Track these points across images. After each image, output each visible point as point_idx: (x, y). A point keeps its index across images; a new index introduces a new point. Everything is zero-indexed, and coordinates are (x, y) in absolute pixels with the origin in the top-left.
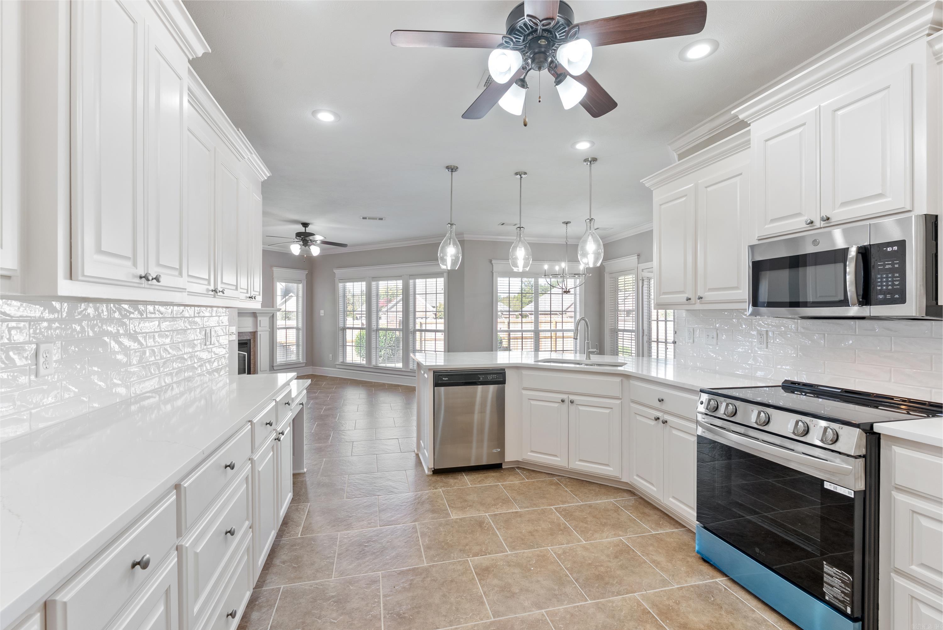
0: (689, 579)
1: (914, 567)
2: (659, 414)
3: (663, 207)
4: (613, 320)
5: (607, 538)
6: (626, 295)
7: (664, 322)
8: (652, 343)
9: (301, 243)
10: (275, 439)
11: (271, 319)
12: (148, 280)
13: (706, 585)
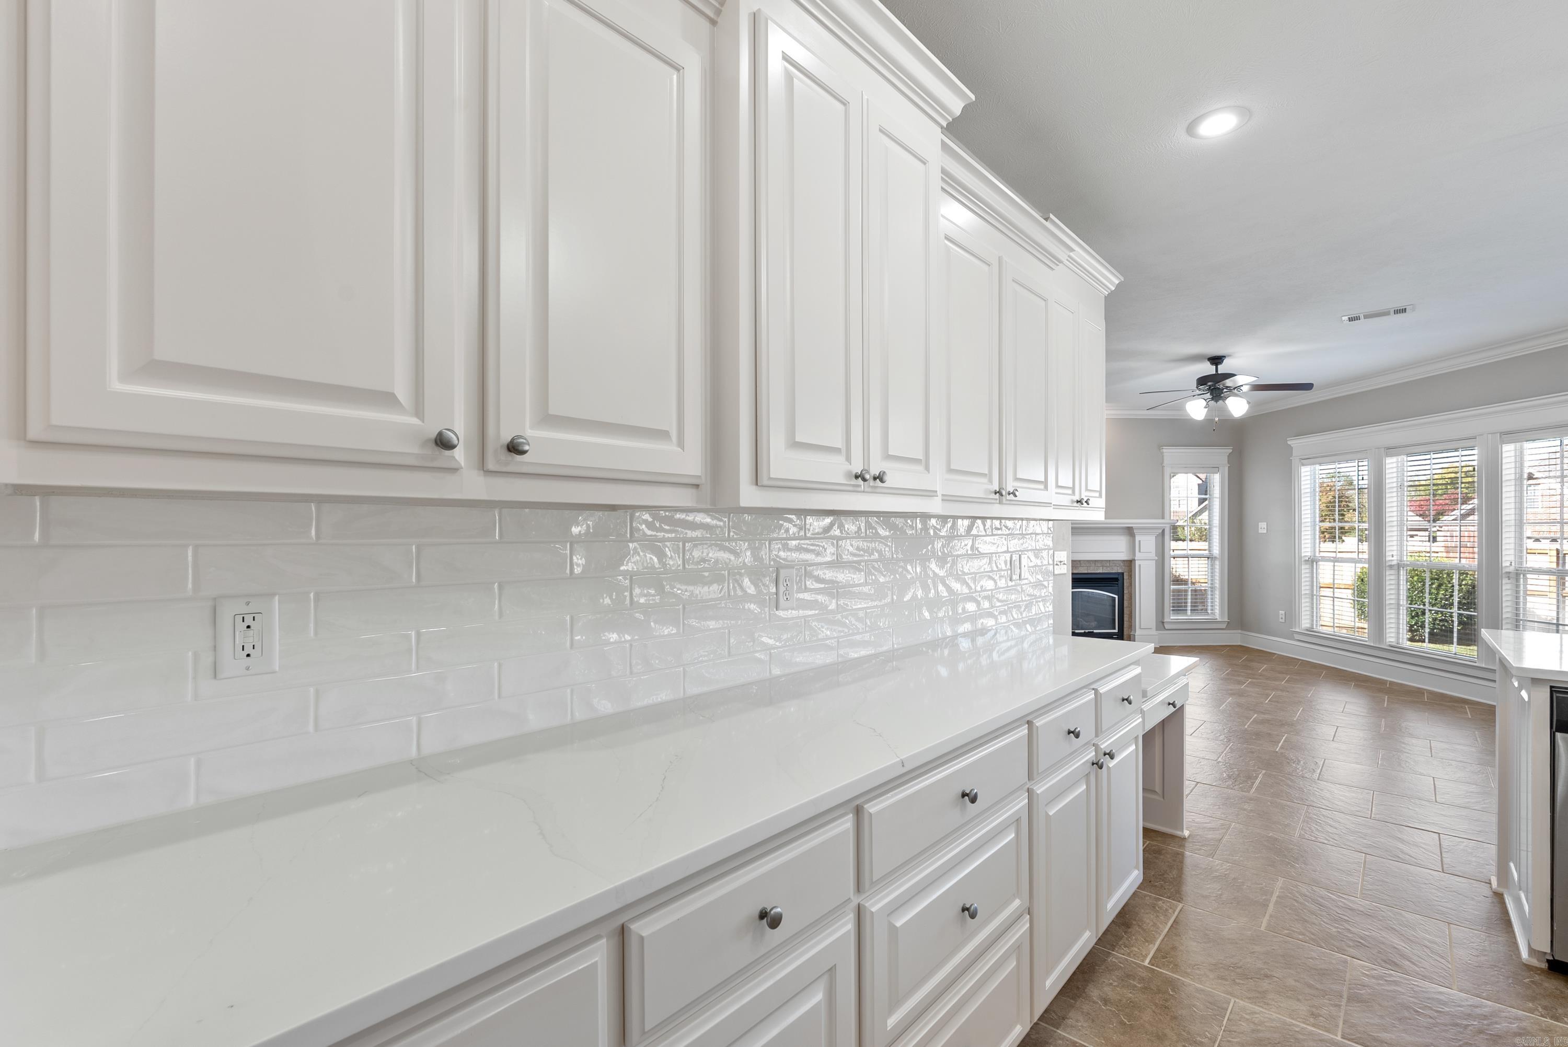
9: (1208, 396)
10: (1093, 764)
11: (1160, 538)
12: (864, 480)
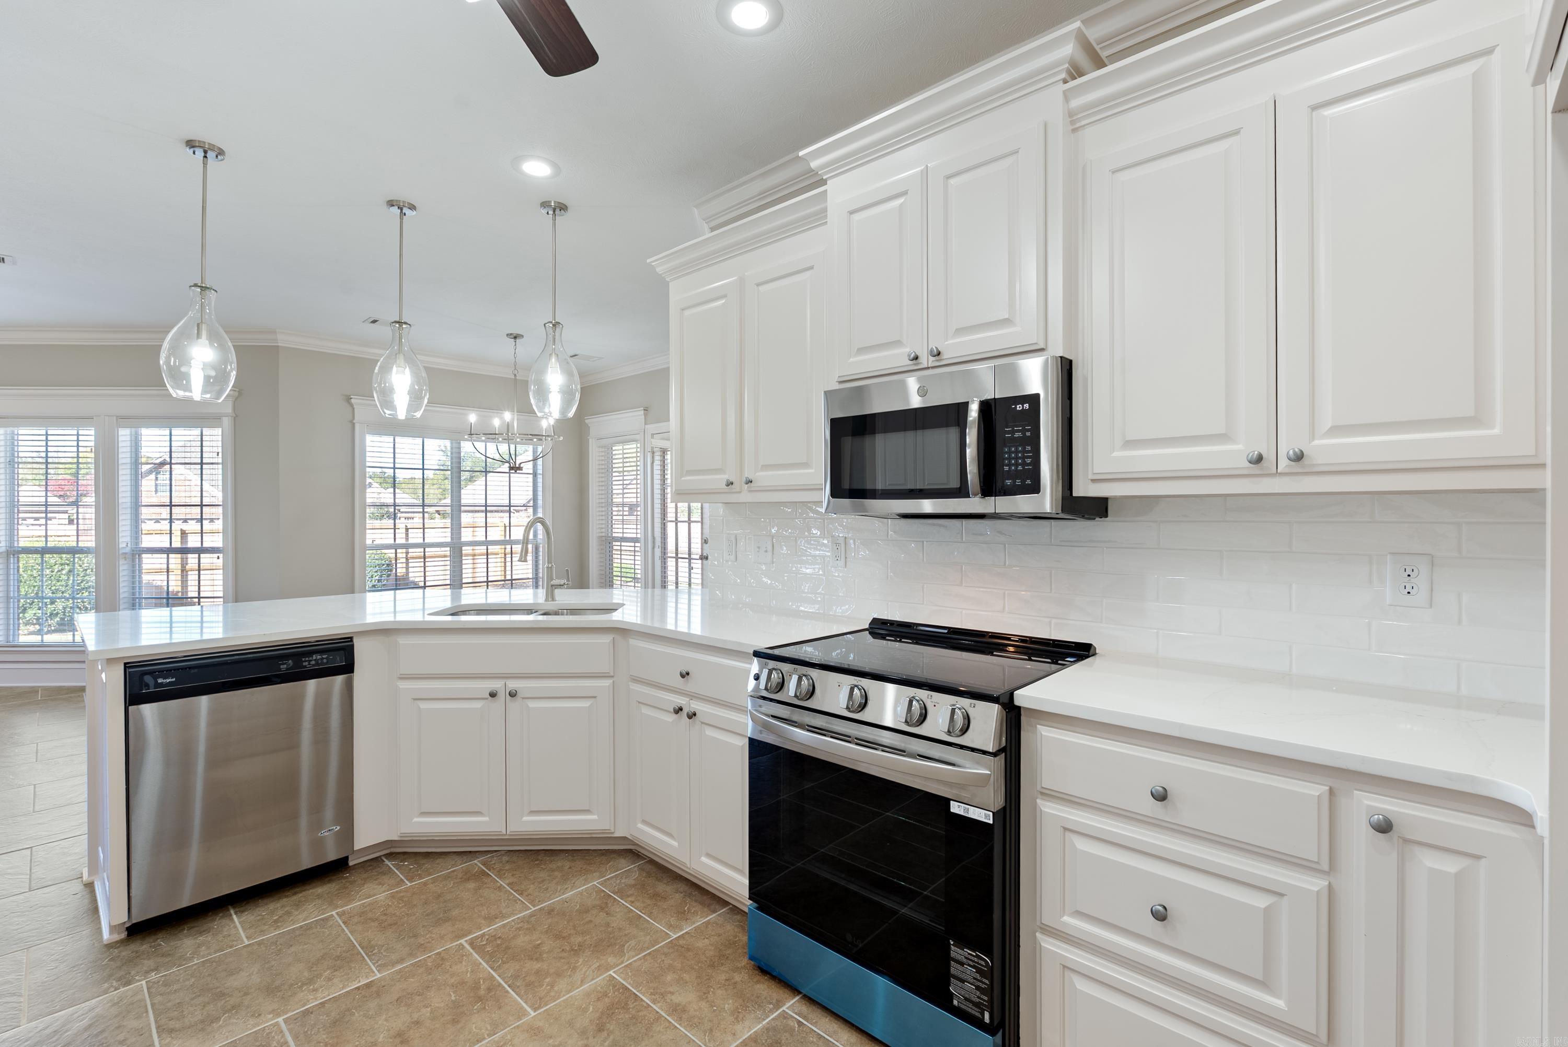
0: (738, 1027)
1: (1066, 919)
2: (681, 701)
3: (687, 313)
4: (604, 522)
5: (583, 982)
6: (625, 482)
7: (687, 524)
8: (669, 559)
13: (767, 1029)
